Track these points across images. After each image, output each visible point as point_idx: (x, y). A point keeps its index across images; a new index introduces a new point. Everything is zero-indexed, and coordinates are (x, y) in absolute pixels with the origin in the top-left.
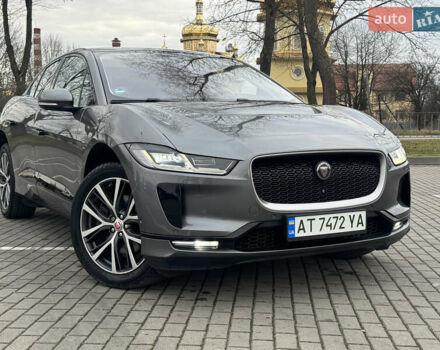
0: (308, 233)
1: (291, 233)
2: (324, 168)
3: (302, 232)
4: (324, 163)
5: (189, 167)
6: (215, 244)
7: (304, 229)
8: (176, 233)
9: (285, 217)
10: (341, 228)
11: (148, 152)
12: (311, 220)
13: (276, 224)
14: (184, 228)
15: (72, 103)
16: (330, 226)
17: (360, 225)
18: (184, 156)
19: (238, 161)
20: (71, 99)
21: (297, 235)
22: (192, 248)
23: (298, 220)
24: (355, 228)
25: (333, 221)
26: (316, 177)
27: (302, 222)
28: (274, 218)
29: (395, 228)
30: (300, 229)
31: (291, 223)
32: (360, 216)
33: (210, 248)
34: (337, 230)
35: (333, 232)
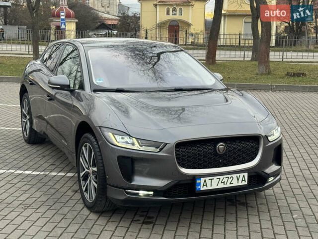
0: (209, 188)
1: (198, 187)
2: (221, 147)
3: (205, 187)
4: (221, 144)
5: (137, 146)
6: (152, 193)
7: (206, 185)
8: (127, 186)
9: (195, 178)
10: (230, 183)
11: (113, 134)
12: (211, 179)
13: (189, 182)
14: (132, 183)
15: (69, 86)
16: (224, 182)
17: (244, 182)
18: (134, 139)
19: (167, 144)
20: (68, 84)
21: (202, 189)
22: (137, 194)
23: (203, 180)
24: (240, 184)
25: (225, 180)
26: (216, 153)
27: (205, 181)
28: (188, 178)
29: (269, 181)
30: (204, 185)
31: (198, 181)
32: (244, 176)
33: (148, 195)
34: (228, 185)
35: (225, 186)
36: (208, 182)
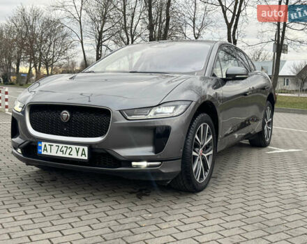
0: (49, 153)
1: (39, 150)
3: (45, 151)
4: (65, 111)
10: (69, 154)
12: (51, 145)
16: (63, 151)
17: (83, 156)
21: (43, 153)
23: (43, 144)
24: (80, 157)
25: (64, 149)
27: (45, 145)
31: (39, 145)
32: (83, 150)
34: (67, 155)
35: (64, 156)
36: (48, 147)
